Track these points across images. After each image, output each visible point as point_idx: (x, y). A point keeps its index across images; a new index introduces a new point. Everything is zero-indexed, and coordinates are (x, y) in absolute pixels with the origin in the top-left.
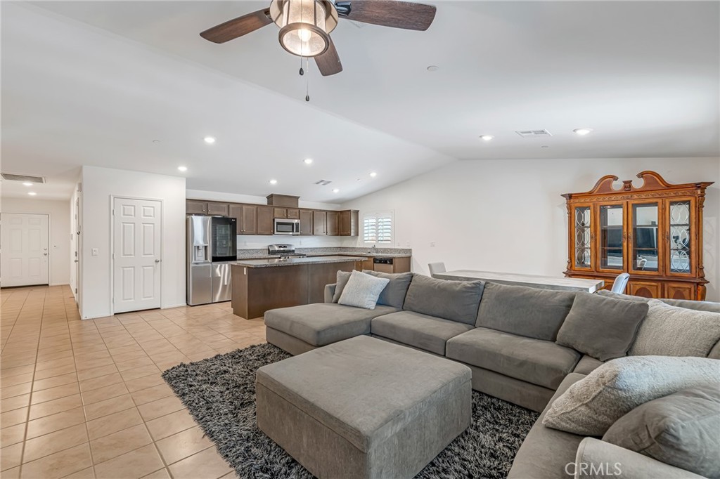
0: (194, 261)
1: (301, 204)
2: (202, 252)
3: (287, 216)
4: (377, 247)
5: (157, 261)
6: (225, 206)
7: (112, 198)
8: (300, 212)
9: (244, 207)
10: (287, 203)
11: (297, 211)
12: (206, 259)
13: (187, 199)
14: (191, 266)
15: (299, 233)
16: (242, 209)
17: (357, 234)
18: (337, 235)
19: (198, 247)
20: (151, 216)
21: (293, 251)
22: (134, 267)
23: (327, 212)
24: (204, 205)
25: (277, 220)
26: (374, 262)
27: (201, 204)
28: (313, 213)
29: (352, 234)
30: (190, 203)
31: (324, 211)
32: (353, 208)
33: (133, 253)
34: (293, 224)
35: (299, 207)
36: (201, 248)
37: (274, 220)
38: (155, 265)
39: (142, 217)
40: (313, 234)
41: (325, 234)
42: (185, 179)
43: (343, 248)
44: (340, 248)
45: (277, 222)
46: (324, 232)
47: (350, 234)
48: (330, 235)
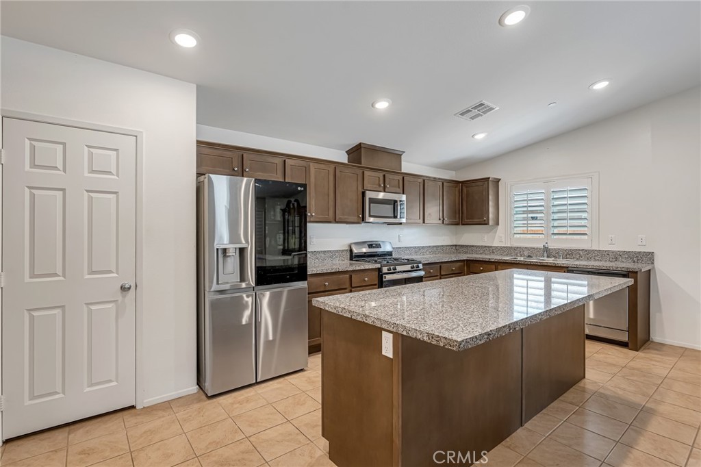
0: (215, 287)
1: (406, 165)
2: (233, 263)
3: (385, 187)
5: (124, 289)
6: (279, 161)
8: (405, 182)
9: (312, 166)
10: (383, 163)
11: (400, 178)
12: (243, 278)
13: (198, 142)
14: (209, 298)
15: (398, 220)
16: (307, 170)
17: (497, 222)
19: (225, 250)
20: (110, 173)
21: (390, 254)
22: (63, 307)
23: (443, 181)
24: (234, 156)
25: (369, 195)
27: (229, 154)
28: (423, 182)
30: (206, 150)
31: (438, 180)
32: (492, 174)
33: (59, 272)
34: (395, 203)
35: (403, 170)
36: (231, 253)
37: (364, 194)
38: (120, 299)
39: (86, 174)
40: (424, 222)
41: (441, 222)
42: (195, 86)
43: (462, 246)
44: (456, 246)
45: (370, 199)
46: (440, 219)
47: (487, 222)
48: (448, 224)
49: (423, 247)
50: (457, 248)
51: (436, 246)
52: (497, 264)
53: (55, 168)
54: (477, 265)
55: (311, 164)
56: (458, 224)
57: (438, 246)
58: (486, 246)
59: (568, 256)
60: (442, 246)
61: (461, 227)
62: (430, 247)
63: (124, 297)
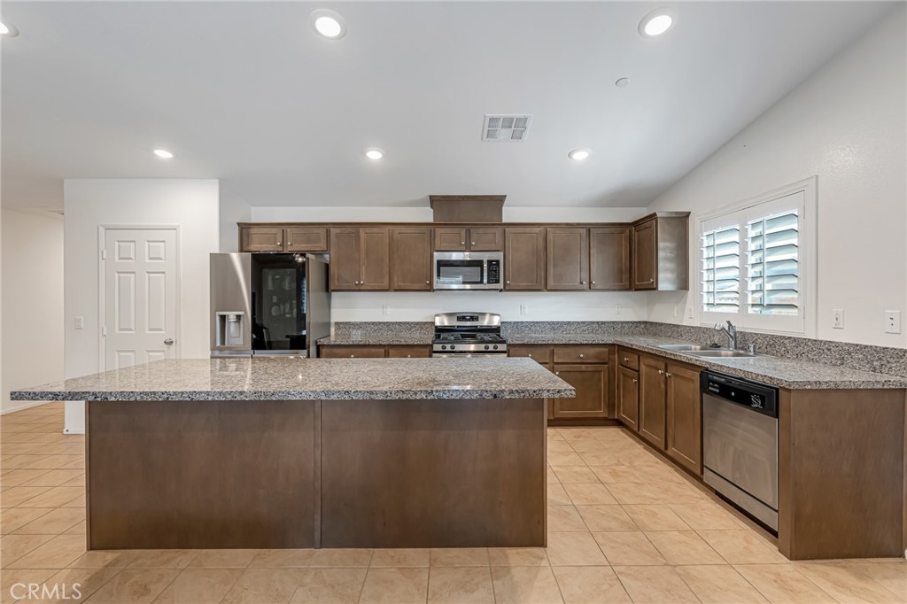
1: (510, 214)
3: (469, 245)
4: (740, 326)
5: (168, 343)
7: (102, 230)
8: (507, 234)
11: (499, 230)
13: (240, 224)
15: (501, 285)
16: (357, 235)
17: (683, 284)
18: (629, 289)
20: (160, 259)
21: (497, 330)
22: (134, 351)
23: (589, 227)
24: (278, 231)
25: (437, 257)
26: (704, 388)
27: (273, 230)
28: (545, 233)
29: (663, 286)
31: (579, 225)
33: (133, 328)
34: (482, 261)
35: (504, 221)
36: (231, 318)
37: (432, 256)
38: (166, 349)
39: (147, 261)
40: (546, 288)
41: (584, 287)
42: (217, 181)
45: (438, 261)
46: (581, 283)
47: (654, 286)
50: (648, 326)
53: (130, 258)
55: (361, 230)
56: (625, 289)
59: (768, 348)
60: (613, 322)
63: (169, 348)
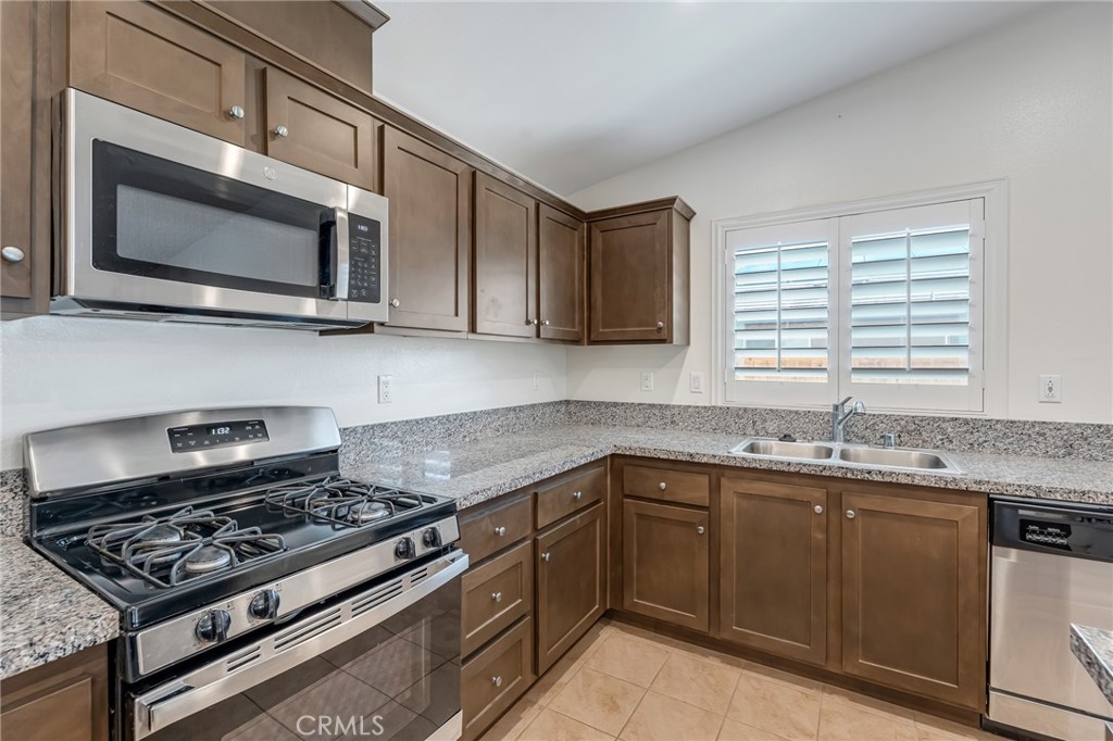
21: (328, 458)
23: (539, 200)
28: (473, 177)
29: (676, 336)
40: (473, 329)
41: (531, 329)
43: (584, 404)
44: (568, 402)
46: (528, 322)
47: (664, 335)
48: (552, 340)
49: (474, 416)
50: (572, 408)
51: (514, 409)
52: (714, 472)
54: (645, 471)
56: (577, 342)
57: (521, 409)
58: (652, 406)
59: (905, 438)
61: (586, 351)
62: (496, 411)
